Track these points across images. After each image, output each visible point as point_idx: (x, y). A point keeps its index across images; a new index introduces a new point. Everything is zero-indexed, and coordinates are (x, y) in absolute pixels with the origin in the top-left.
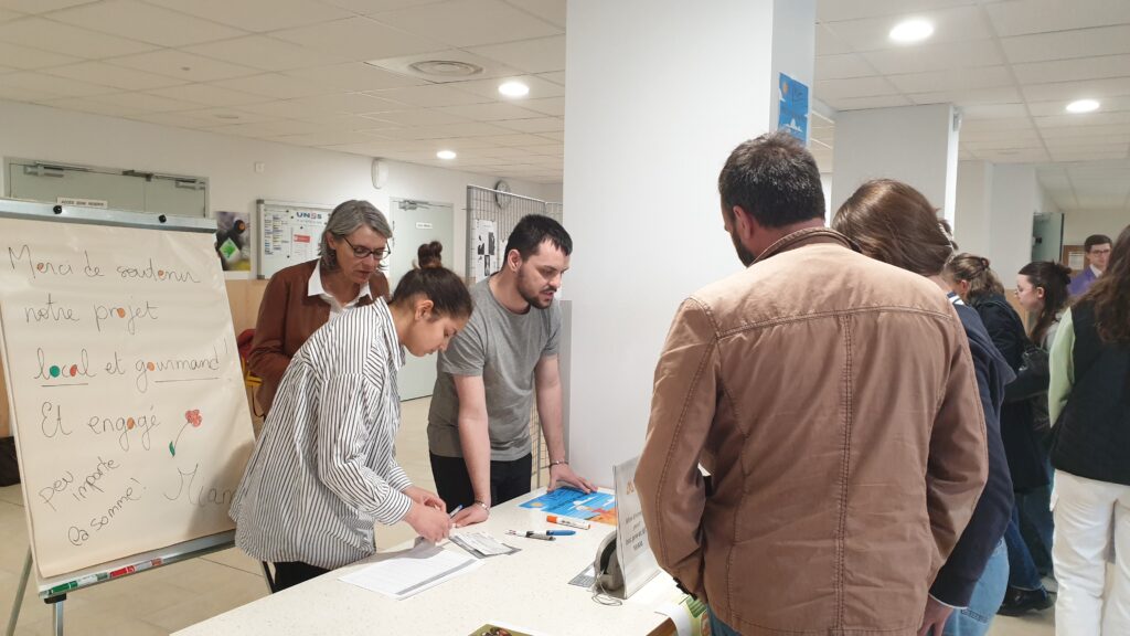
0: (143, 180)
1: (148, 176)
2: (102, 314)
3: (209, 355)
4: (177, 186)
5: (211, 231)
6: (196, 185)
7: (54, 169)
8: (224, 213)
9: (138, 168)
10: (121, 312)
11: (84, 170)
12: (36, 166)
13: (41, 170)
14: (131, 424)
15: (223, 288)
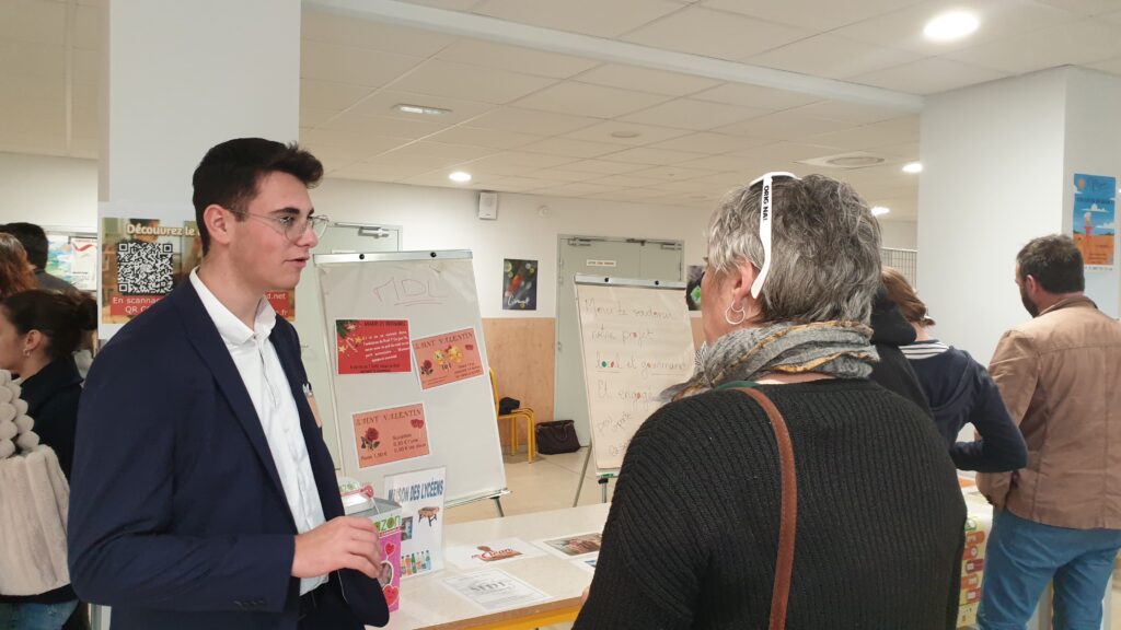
0: (639, 245)
1: (643, 242)
2: (626, 335)
3: (680, 361)
4: (662, 248)
5: (683, 289)
6: (676, 247)
7: (586, 241)
8: (695, 267)
9: (637, 237)
10: (635, 335)
11: (603, 240)
12: (575, 239)
13: (578, 242)
14: (639, 396)
15: (689, 323)
